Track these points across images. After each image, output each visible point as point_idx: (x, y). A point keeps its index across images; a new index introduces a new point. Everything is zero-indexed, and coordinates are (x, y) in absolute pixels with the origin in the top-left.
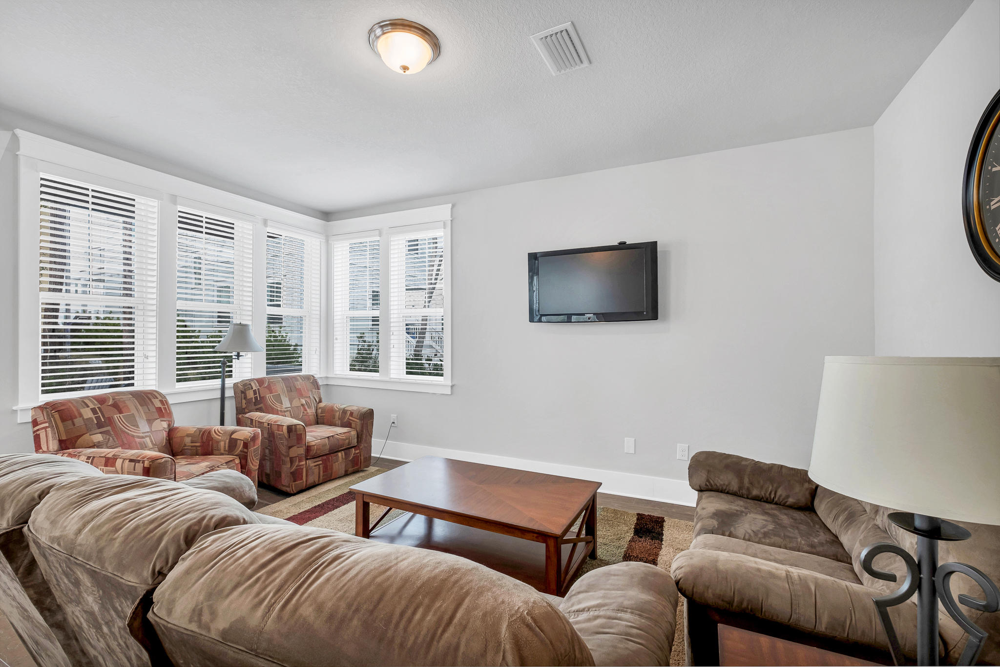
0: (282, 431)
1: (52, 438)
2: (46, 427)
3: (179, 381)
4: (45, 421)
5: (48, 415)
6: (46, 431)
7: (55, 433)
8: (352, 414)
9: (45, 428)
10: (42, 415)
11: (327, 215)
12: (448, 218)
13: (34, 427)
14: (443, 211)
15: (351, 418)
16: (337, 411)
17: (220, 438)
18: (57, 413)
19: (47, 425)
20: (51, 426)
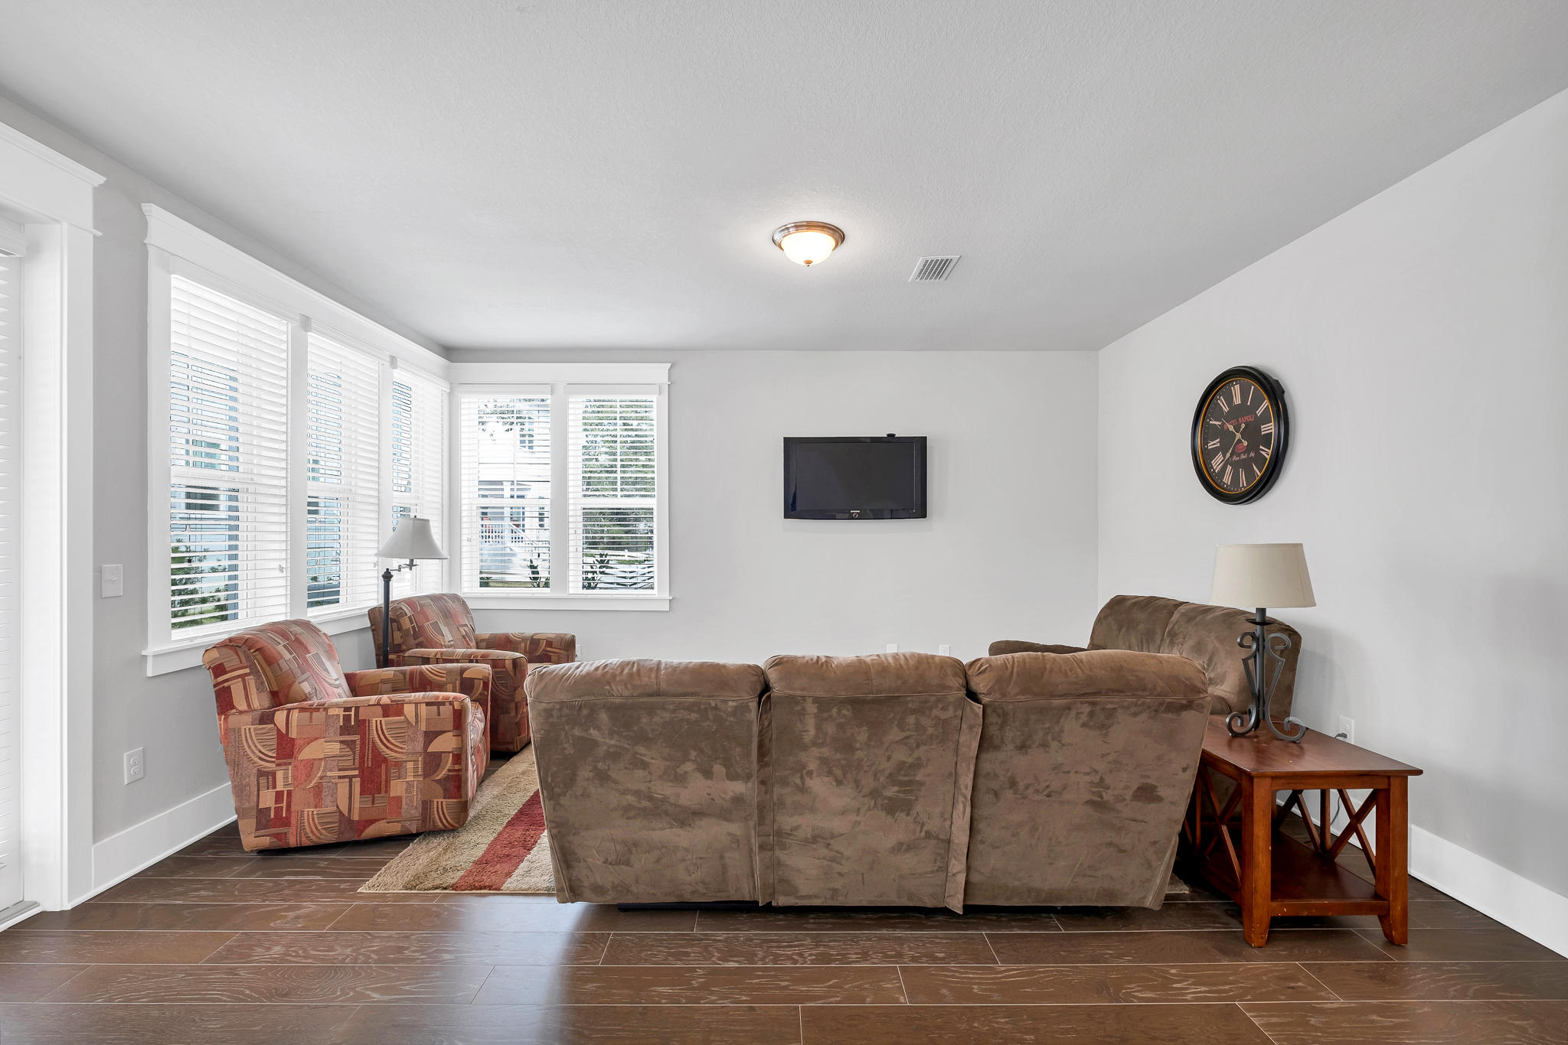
0: (505, 667)
1: (258, 690)
2: (246, 675)
3: (311, 604)
4: (241, 665)
5: (247, 657)
6: (244, 681)
7: (262, 683)
8: (549, 643)
9: (242, 676)
10: (236, 656)
11: (450, 352)
12: (665, 380)
13: (216, 676)
14: (658, 372)
15: (548, 649)
16: (520, 643)
17: (445, 679)
18: (257, 652)
19: (247, 670)
20: (254, 672)
